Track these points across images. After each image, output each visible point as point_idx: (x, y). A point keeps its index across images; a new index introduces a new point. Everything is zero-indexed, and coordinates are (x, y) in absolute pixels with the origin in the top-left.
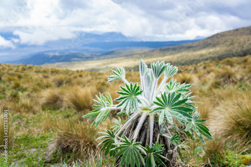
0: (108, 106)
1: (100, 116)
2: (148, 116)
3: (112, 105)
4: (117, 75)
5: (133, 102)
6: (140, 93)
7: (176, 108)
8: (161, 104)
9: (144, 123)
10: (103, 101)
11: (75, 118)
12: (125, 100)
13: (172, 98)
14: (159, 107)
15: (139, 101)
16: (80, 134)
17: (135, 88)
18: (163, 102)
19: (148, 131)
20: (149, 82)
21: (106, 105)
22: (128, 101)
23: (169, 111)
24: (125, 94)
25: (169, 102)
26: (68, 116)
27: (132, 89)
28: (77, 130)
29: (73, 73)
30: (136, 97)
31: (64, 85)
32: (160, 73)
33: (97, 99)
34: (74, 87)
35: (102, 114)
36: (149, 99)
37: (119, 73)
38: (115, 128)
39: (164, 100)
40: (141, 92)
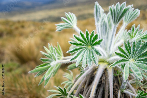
0: (59, 59)
1: (50, 72)
2: (106, 70)
3: (63, 57)
4: (67, 22)
5: (90, 54)
6: (99, 43)
7: (143, 60)
8: (125, 55)
9: (101, 78)
10: (53, 53)
11: (18, 71)
12: (81, 52)
13: (138, 48)
14: (122, 58)
15: (97, 52)
16: (25, 90)
17: (91, 36)
18: (127, 52)
19: (107, 86)
20: (106, 29)
21: (56, 58)
22: (84, 53)
23: (135, 64)
24: (80, 44)
25: (133, 52)
26: (10, 70)
27: (88, 38)
28: (22, 85)
29: (14, 23)
30: (93, 48)
31: (5, 37)
32: (121, 17)
33: (46, 52)
34: (17, 39)
35: (52, 69)
36: (106, 49)
37: (70, 20)
38: (67, 84)
39: (128, 50)
40: (100, 41)
